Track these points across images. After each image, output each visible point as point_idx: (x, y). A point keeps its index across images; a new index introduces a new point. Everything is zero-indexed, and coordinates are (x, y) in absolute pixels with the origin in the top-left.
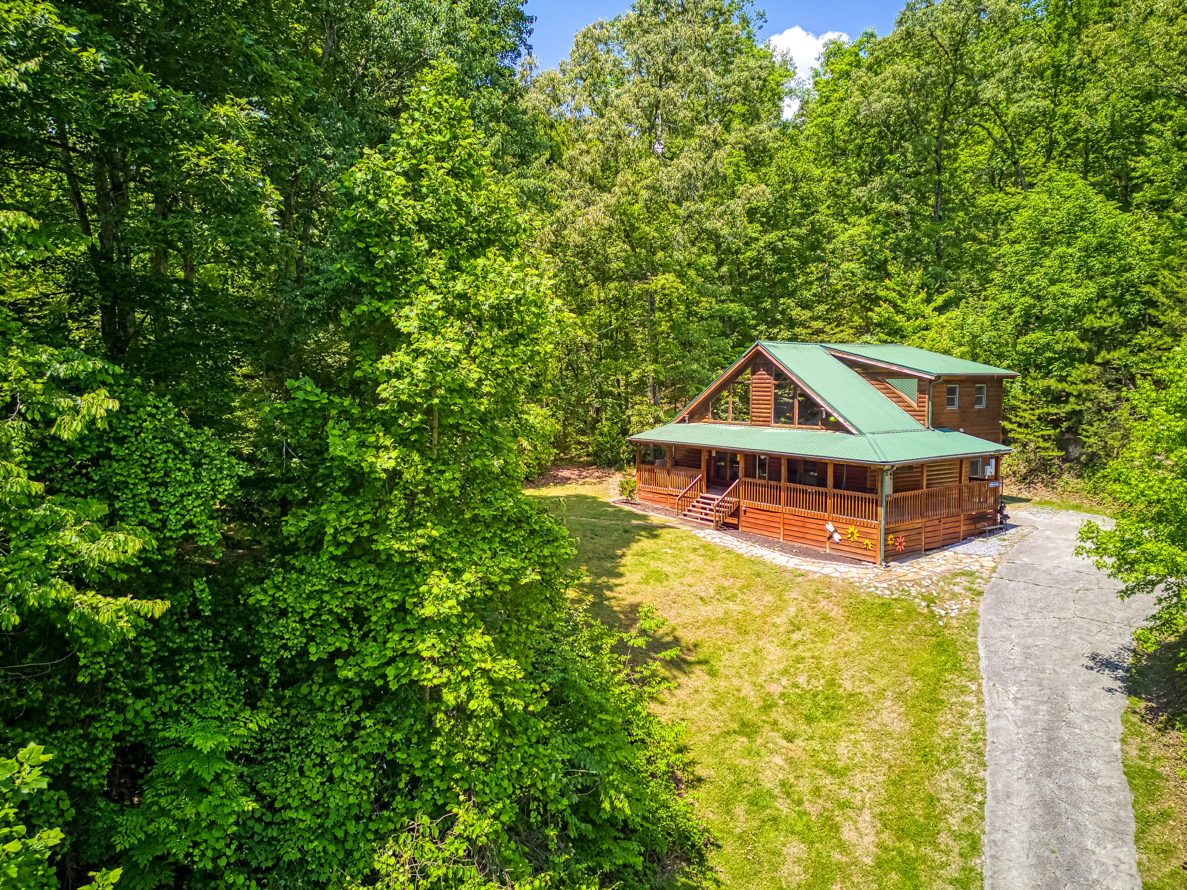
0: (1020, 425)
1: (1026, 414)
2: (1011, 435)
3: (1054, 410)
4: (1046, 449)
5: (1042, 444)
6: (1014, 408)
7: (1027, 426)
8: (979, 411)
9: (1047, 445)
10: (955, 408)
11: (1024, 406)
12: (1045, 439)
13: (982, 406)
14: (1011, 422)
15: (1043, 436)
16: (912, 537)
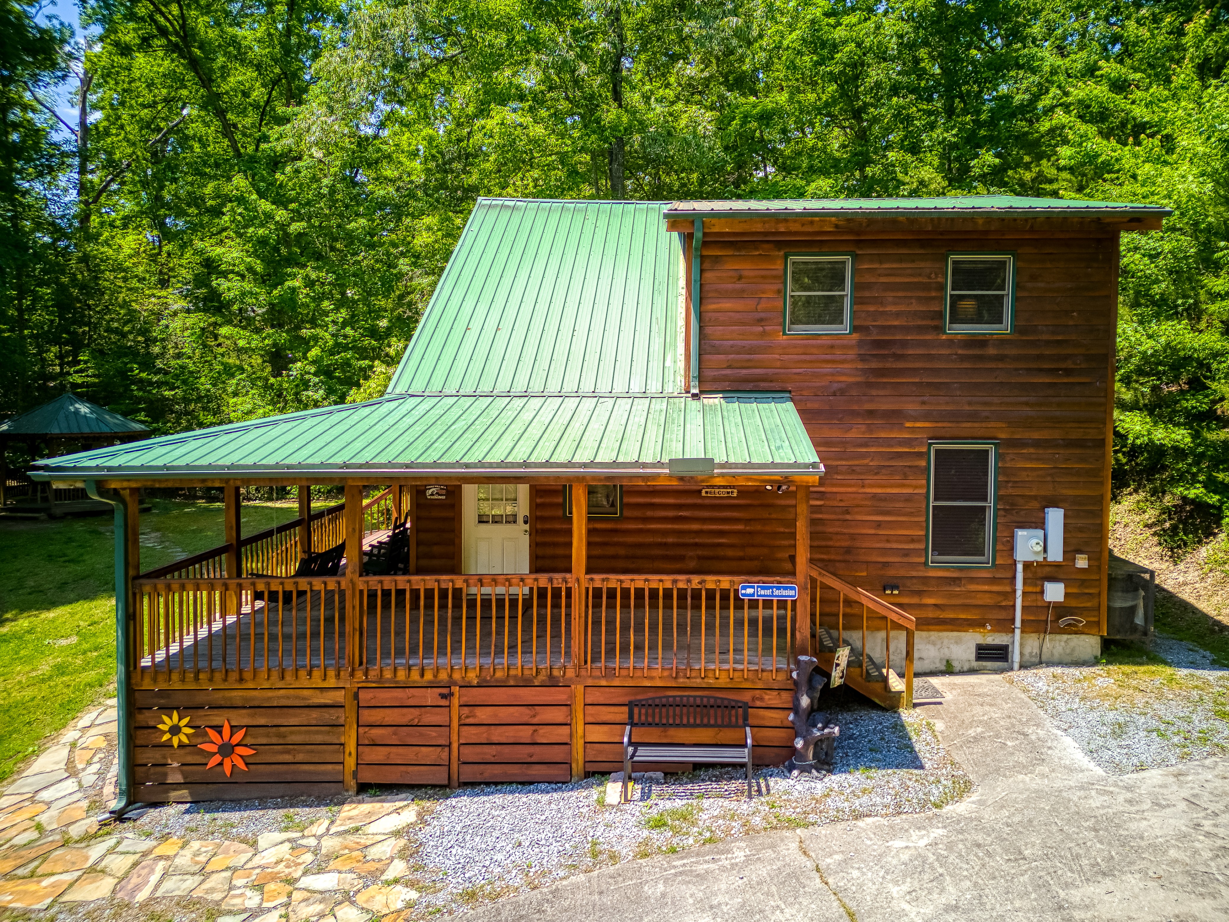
16: (292, 733)
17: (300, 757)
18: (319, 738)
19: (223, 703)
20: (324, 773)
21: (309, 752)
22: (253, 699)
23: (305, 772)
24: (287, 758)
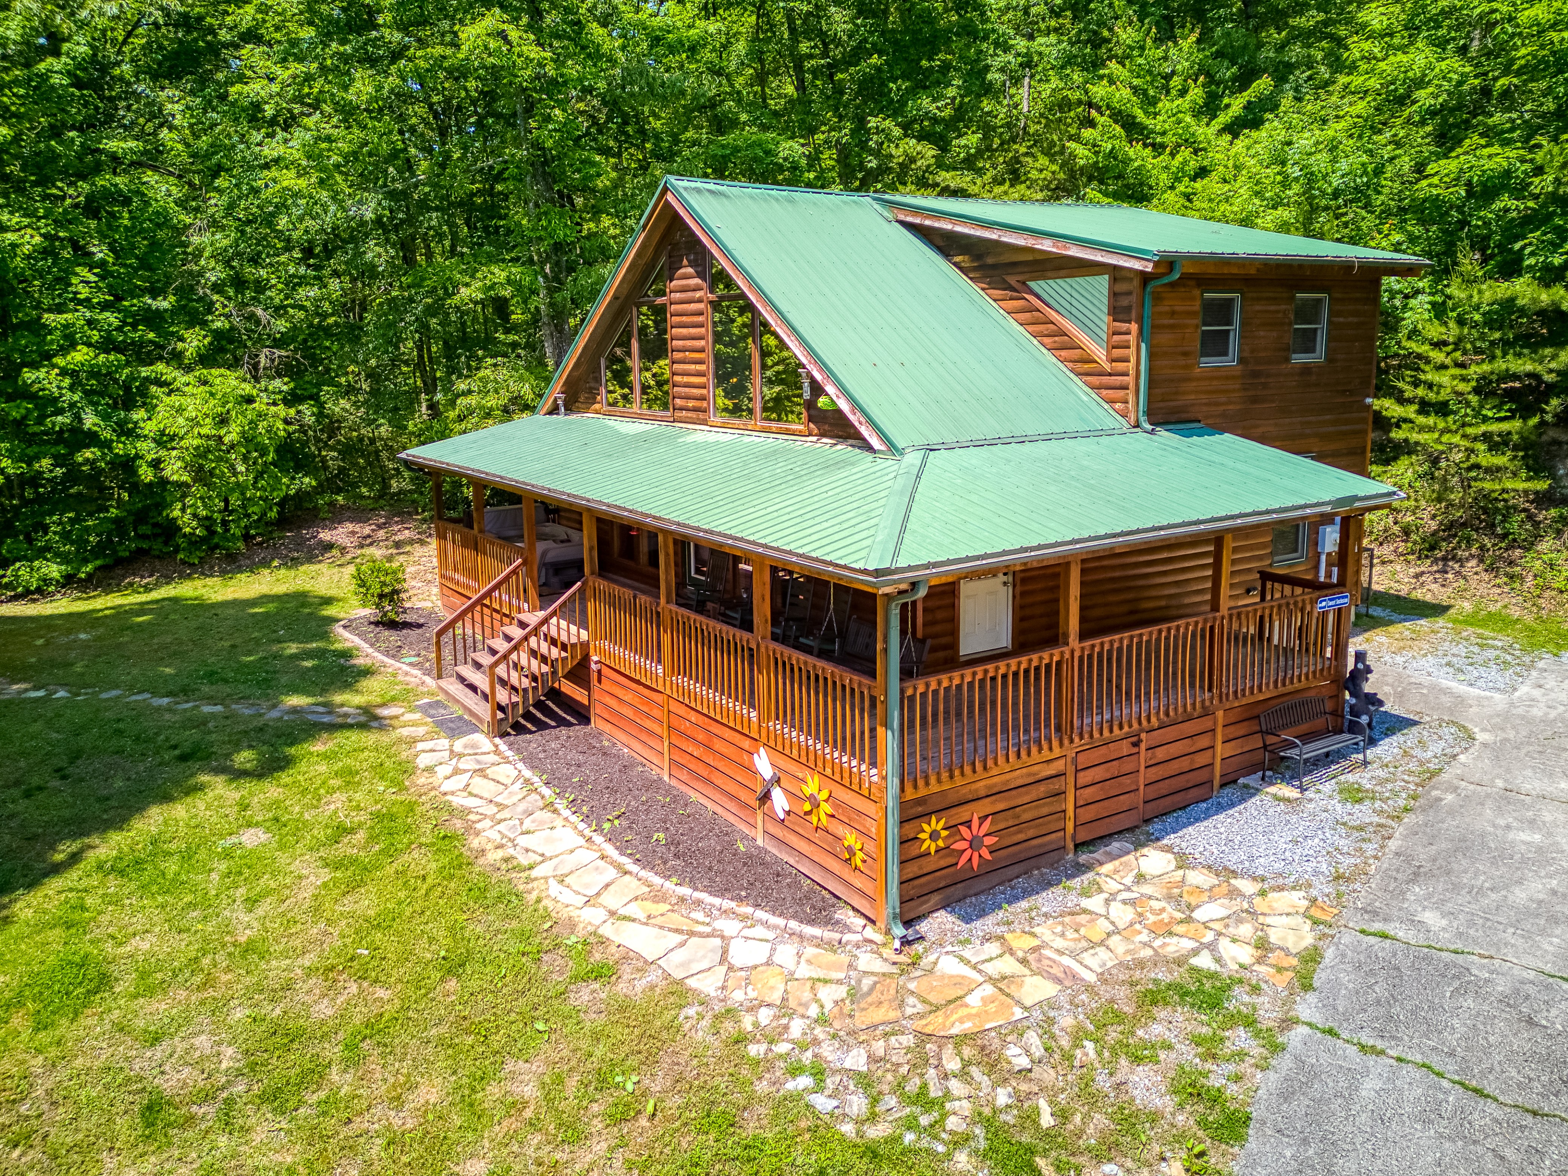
0: (1425, 407)
1: (1444, 378)
2: (1397, 435)
3: (1525, 365)
4: (1493, 471)
5: (1486, 459)
6: (1413, 362)
7: (1442, 409)
8: (1306, 370)
9: (1501, 460)
10: (1229, 361)
11: (1438, 356)
12: (1495, 444)
13: (1318, 357)
14: (1402, 400)
15: (1486, 437)
16: (1024, 811)
17: (1031, 833)
18: (1045, 811)
19: (971, 797)
20: (1050, 842)
21: (1037, 826)
22: (995, 785)
23: (1034, 847)
24: (1021, 837)
